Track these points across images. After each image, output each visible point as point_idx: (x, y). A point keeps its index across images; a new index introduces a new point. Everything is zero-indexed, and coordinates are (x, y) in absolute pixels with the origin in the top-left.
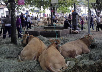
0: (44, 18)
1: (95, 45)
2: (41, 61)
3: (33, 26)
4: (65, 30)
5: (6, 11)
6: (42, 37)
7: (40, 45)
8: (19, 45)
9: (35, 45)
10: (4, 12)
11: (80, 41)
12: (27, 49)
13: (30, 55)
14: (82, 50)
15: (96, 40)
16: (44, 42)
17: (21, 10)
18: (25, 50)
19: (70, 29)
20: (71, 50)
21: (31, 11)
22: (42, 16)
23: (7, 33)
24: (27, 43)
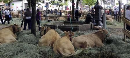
0: (66, 11)
1: (111, 41)
2: (54, 47)
3: (53, 20)
4: (85, 25)
5: (25, 4)
6: (59, 30)
7: (55, 35)
8: (37, 36)
9: (50, 35)
10: (23, 5)
11: (94, 35)
12: (44, 38)
13: (46, 42)
14: (95, 43)
15: (111, 34)
16: (61, 34)
17: (40, 2)
18: (42, 38)
19: (92, 25)
20: (83, 41)
21: (51, 4)
22: (64, 9)
23: (27, 25)
24: (45, 34)
